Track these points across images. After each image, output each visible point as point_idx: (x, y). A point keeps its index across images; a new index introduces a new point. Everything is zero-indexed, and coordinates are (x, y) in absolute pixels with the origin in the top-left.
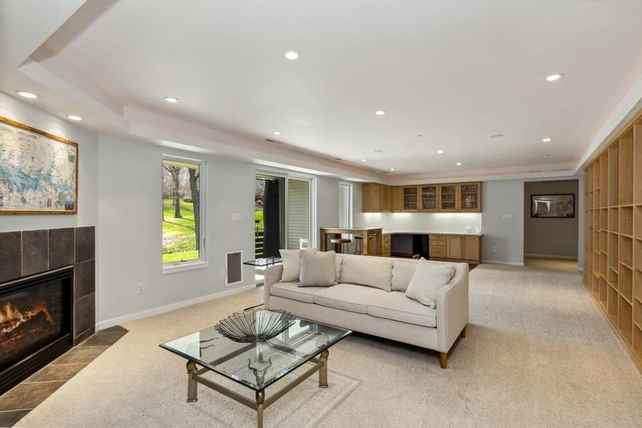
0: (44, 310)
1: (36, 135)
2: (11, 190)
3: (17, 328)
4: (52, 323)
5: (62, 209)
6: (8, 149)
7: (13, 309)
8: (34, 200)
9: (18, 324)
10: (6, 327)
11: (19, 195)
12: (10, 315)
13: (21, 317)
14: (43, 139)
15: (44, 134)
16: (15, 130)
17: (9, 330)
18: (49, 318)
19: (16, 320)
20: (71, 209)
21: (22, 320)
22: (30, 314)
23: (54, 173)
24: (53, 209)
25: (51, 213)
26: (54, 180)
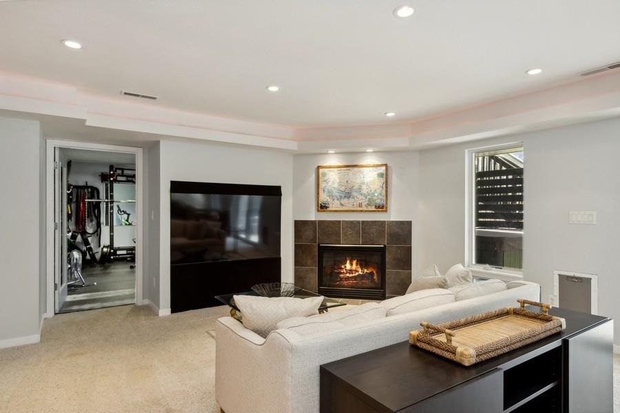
0: (374, 272)
1: (350, 168)
2: (334, 200)
3: (355, 276)
4: (376, 280)
5: (373, 209)
6: (332, 180)
7: (357, 264)
8: (349, 204)
9: (357, 274)
10: (350, 273)
11: (338, 202)
12: (354, 267)
13: (360, 270)
14: (356, 169)
15: (355, 166)
16: (336, 169)
17: (351, 275)
18: (375, 277)
19: (357, 271)
20: (382, 208)
21: (360, 273)
22: (366, 271)
23: (364, 187)
24: (364, 208)
25: (361, 211)
26: (365, 191)
